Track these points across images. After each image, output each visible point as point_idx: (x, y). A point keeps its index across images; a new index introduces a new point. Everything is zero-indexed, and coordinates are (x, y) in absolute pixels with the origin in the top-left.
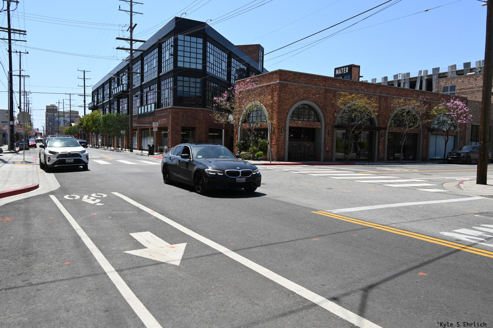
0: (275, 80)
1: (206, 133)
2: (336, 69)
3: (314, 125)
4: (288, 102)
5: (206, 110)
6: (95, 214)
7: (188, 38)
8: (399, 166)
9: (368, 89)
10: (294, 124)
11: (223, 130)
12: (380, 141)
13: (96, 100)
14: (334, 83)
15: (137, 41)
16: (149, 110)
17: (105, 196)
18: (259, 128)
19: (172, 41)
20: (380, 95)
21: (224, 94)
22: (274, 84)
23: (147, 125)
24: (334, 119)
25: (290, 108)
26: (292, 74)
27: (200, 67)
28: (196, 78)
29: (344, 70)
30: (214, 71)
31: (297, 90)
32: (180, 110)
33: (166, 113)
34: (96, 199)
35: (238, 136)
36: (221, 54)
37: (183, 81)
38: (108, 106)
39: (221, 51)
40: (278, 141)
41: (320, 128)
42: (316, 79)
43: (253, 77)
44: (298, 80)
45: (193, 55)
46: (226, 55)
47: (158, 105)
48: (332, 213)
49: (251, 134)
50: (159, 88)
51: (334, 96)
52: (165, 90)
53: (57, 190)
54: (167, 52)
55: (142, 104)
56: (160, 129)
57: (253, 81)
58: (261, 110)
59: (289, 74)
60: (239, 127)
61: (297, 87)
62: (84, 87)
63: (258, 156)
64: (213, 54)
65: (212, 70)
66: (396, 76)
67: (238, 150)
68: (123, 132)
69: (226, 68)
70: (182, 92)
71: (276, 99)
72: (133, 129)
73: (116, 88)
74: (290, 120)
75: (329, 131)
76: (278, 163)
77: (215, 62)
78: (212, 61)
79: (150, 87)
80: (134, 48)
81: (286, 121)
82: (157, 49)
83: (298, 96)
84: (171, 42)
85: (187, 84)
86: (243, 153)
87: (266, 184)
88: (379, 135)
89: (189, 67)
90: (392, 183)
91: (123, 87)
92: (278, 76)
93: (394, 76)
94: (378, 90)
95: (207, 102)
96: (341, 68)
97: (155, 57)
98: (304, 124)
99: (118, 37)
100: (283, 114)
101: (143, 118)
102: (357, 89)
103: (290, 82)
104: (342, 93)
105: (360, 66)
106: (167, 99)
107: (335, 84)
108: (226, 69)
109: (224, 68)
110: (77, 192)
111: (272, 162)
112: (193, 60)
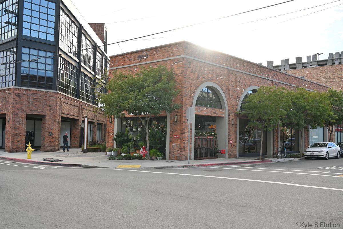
0: (178, 55)
3: (218, 113)
4: (193, 83)
9: (263, 73)
10: (199, 111)
22: (175, 59)
24: (236, 106)
27: (51, 38)
28: (46, 51)
32: (24, 92)
35: (114, 126)
36: (72, 26)
37: (30, 54)
39: (72, 23)
40: (184, 133)
42: (219, 57)
45: (43, 23)
46: (77, 29)
61: (202, 64)
70: (27, 69)
75: (233, 120)
77: (66, 35)
81: (192, 107)
83: (203, 76)
85: (34, 59)
89: (37, 37)
92: (182, 49)
98: (208, 112)
102: (254, 72)
107: (237, 65)
108: (77, 45)
109: (74, 44)
112: (43, 29)
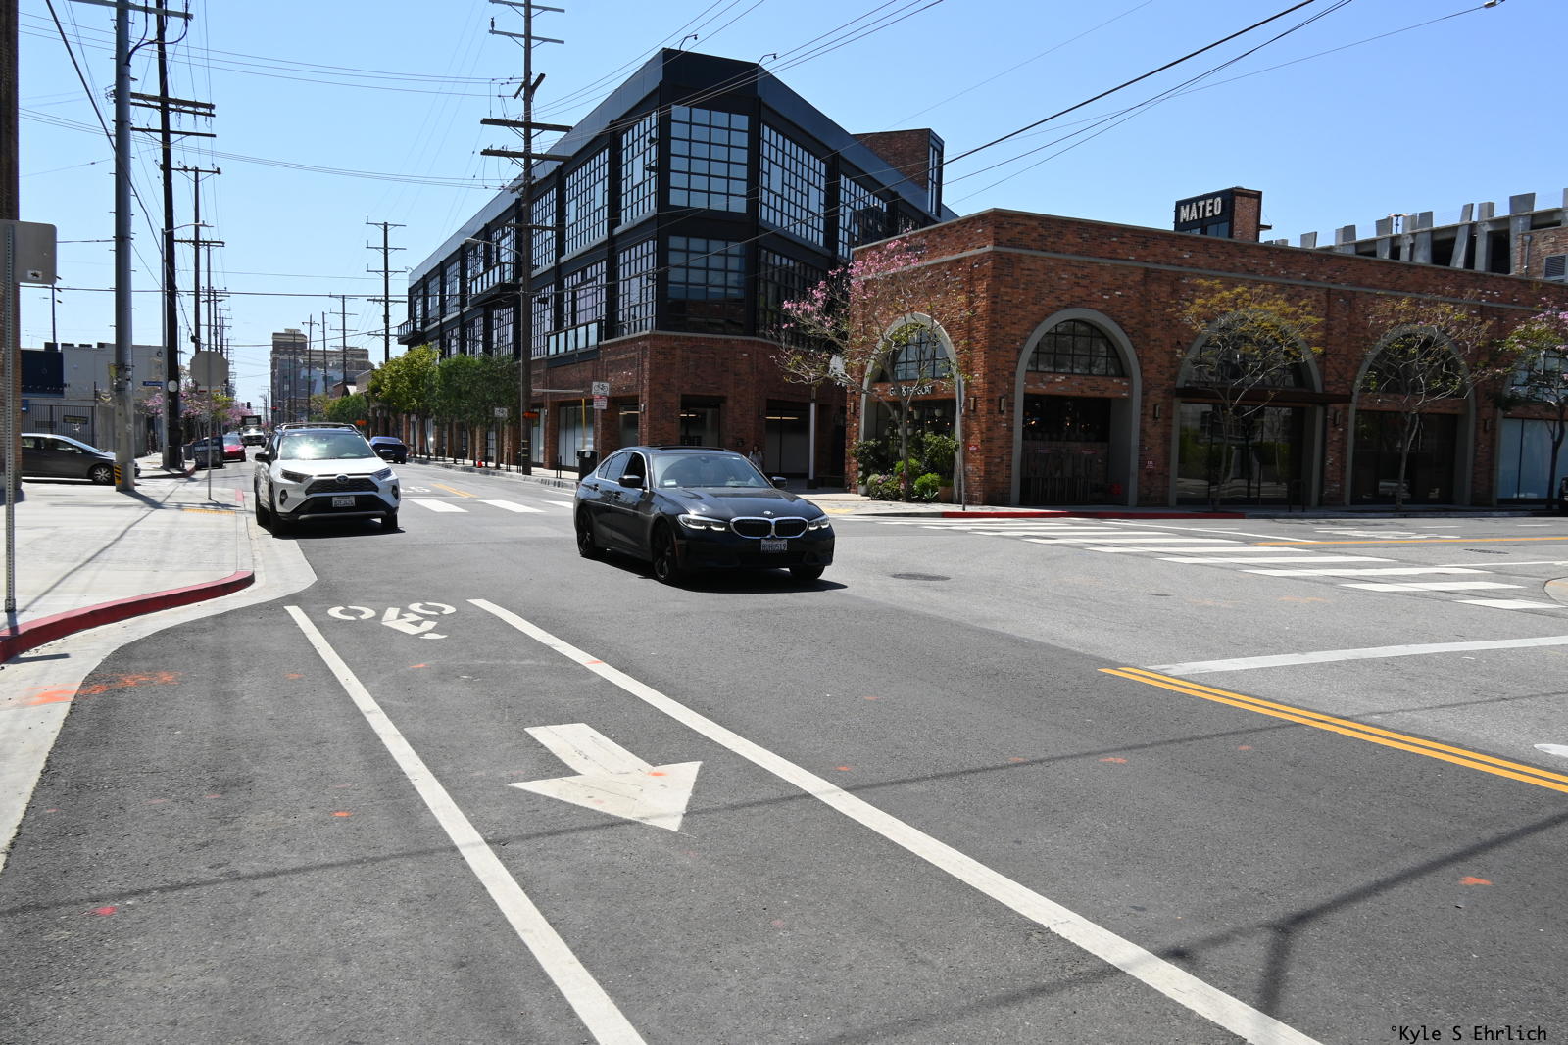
0: (981, 244)
1: (759, 416)
2: (1179, 204)
3: (1108, 388)
4: (1021, 313)
5: (759, 342)
6: (422, 665)
7: (702, 116)
8: (1392, 523)
9: (1290, 268)
10: (1040, 384)
11: (813, 406)
12: (1329, 441)
13: (419, 313)
14: (1174, 249)
15: (544, 127)
16: (582, 344)
17: (449, 610)
18: (928, 397)
19: (654, 124)
20: (1329, 289)
21: (815, 291)
22: (975, 256)
23: (574, 391)
24: (1172, 367)
25: (1028, 333)
26: (1035, 224)
27: (739, 205)
28: (727, 239)
29: (1209, 208)
30: (785, 218)
31: (1050, 275)
32: (676, 343)
33: (632, 351)
34: (423, 621)
35: (859, 424)
36: (806, 162)
37: (687, 251)
38: (456, 332)
39: (806, 154)
40: (987, 440)
41: (1125, 398)
42: (1115, 239)
43: (907, 235)
44: (1054, 243)
45: (719, 169)
46: (823, 165)
47: (610, 326)
48: (1167, 675)
49: (900, 418)
50: (612, 274)
51: (1174, 292)
52: (629, 280)
53: (307, 591)
54: (638, 162)
55: (558, 325)
56: (615, 402)
57: (908, 249)
58: (933, 339)
59: (1027, 222)
60: (864, 396)
61: (1051, 264)
62: (383, 274)
63: (925, 487)
64: (780, 162)
65: (778, 214)
66: (1383, 225)
67: (860, 469)
68: (501, 413)
69: (822, 207)
70: (683, 286)
71: (982, 304)
72: (532, 402)
73: (482, 275)
74: (1027, 371)
75: (1158, 408)
76: (987, 509)
77: (786, 188)
78: (776, 187)
79: (584, 272)
80: (535, 150)
81: (1013, 374)
82: (607, 151)
83: (1054, 295)
84: (651, 129)
85: (698, 261)
86: (874, 477)
87: (948, 578)
88: (1325, 421)
89: (705, 207)
90: (1371, 579)
91: (502, 274)
92: (990, 230)
93: (1379, 223)
94: (1321, 270)
95: (761, 316)
96: (1197, 199)
97: (601, 177)
98: (1072, 386)
99: (488, 117)
100: (1006, 353)
101: (564, 368)
102: (1250, 269)
103: (1031, 249)
104: (1202, 281)
105: (1260, 193)
106: (638, 308)
107: (1179, 255)
108: (822, 211)
109: (814, 207)
110: (366, 596)
111: (970, 509)
112: (718, 185)
